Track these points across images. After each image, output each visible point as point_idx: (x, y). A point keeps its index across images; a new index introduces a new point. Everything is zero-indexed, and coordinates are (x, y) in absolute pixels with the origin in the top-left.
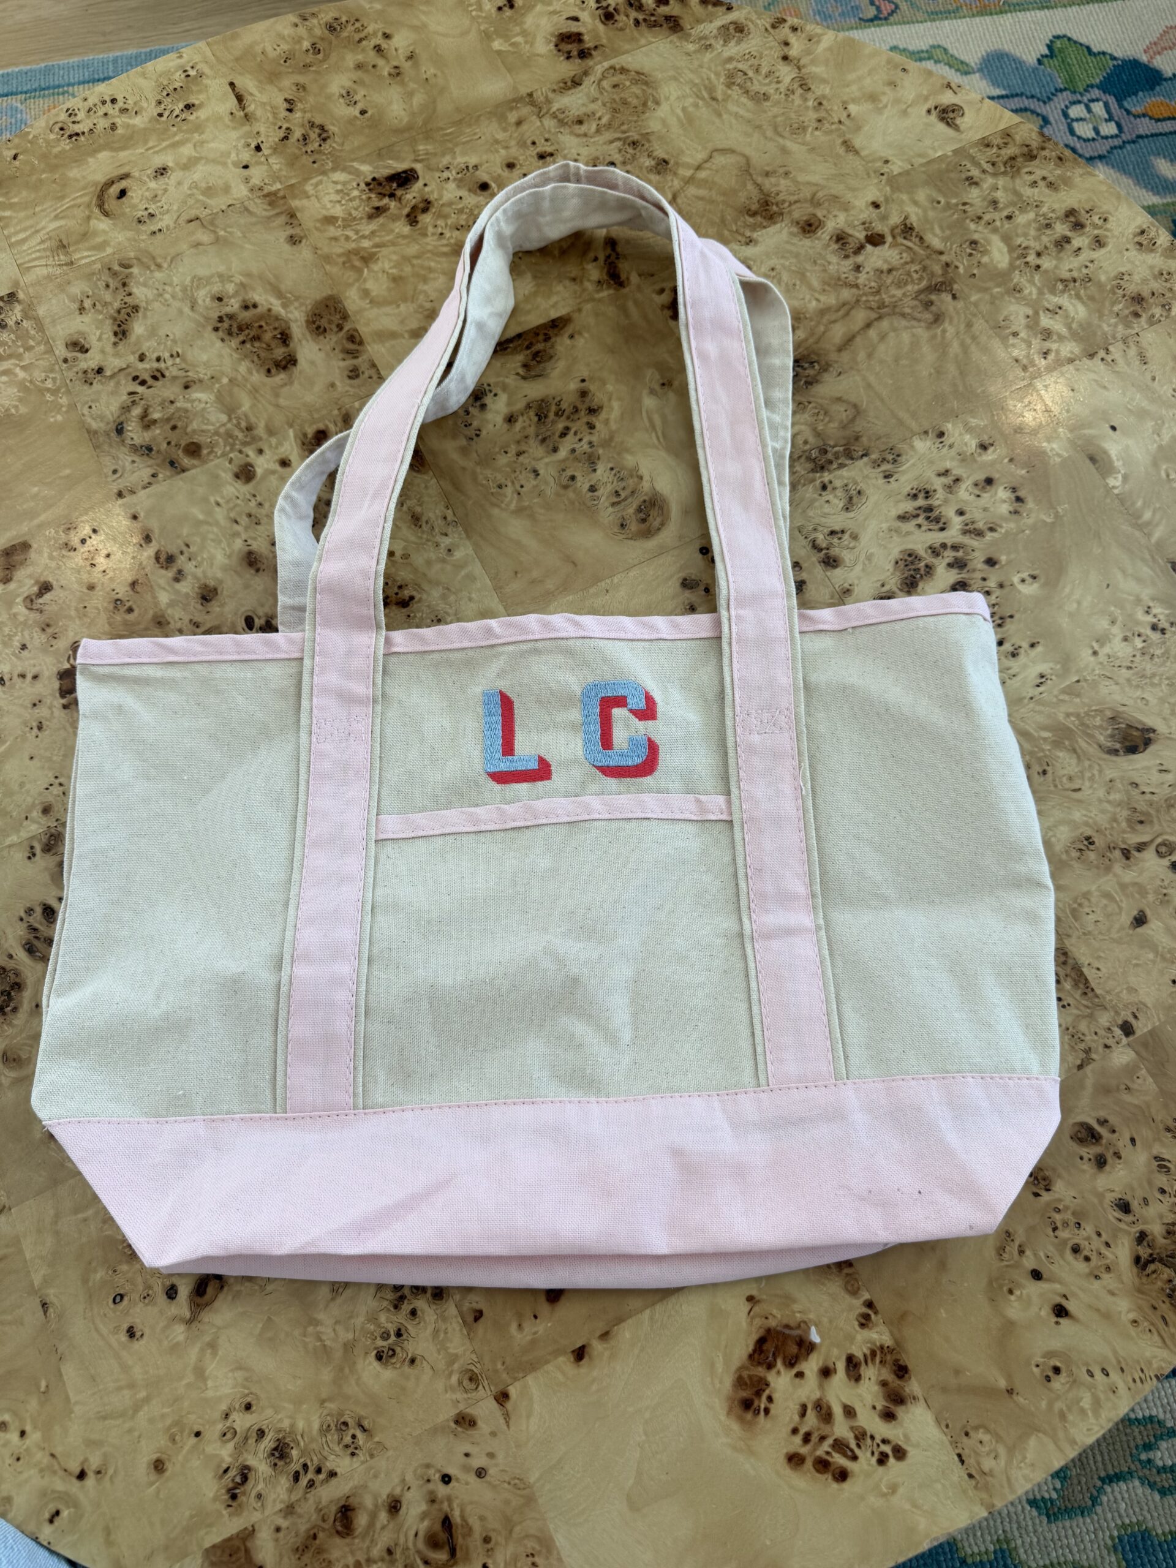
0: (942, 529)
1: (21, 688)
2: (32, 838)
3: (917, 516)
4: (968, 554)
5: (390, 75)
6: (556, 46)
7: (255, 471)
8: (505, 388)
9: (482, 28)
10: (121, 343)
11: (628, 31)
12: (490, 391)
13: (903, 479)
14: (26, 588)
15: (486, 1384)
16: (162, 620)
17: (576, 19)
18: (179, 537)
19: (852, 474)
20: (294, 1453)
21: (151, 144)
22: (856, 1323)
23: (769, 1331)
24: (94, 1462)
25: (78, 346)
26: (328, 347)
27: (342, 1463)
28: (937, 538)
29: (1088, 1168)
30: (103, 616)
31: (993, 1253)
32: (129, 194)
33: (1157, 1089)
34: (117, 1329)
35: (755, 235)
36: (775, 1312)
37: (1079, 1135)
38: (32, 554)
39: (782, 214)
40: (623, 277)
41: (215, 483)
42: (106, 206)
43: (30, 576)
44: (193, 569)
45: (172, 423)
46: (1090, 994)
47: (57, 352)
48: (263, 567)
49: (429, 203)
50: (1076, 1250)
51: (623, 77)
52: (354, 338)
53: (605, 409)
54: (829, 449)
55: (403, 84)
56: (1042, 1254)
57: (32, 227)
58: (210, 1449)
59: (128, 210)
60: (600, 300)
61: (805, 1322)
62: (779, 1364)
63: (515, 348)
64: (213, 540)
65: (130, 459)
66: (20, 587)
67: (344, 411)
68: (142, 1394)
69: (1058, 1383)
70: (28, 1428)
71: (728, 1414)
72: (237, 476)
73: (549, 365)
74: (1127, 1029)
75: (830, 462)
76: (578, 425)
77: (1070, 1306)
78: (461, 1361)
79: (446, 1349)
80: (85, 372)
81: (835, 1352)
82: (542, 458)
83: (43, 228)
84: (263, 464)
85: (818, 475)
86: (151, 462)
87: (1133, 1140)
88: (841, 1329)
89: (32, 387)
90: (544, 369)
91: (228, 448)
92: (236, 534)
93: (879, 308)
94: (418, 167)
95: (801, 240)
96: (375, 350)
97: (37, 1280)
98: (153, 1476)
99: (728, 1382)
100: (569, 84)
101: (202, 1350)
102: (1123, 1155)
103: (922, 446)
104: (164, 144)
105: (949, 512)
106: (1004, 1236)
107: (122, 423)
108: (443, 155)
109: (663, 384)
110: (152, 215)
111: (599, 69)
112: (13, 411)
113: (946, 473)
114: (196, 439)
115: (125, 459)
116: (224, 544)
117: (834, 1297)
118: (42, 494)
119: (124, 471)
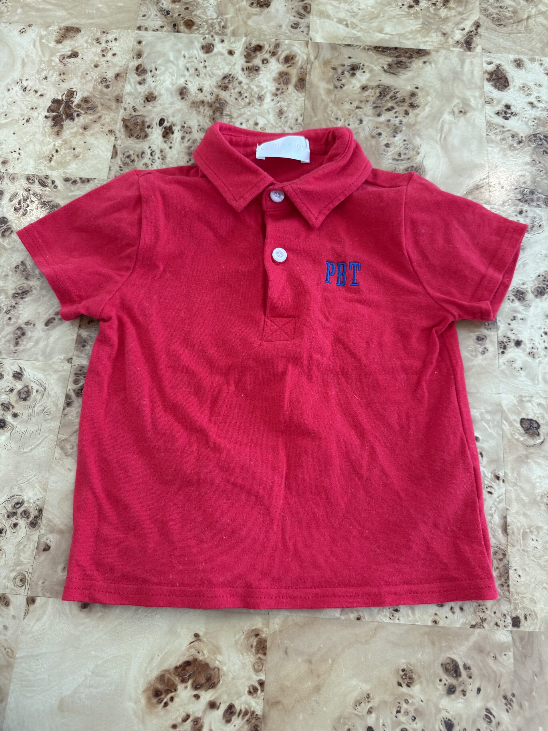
1: (31, 97)
7: (213, 49)
8: (371, 71)
12: (362, 69)
14: (66, 50)
15: (27, 588)
16: (120, 100)
18: (154, 62)
19: (542, 214)
22: (248, 689)
23: (195, 660)
26: (290, 6)
29: (441, 687)
30: (93, 83)
31: (352, 702)
33: (513, 669)
36: (205, 652)
37: (448, 666)
38: (79, 36)
40: (473, 45)
41: (190, 45)
43: (71, 46)
44: (151, 82)
45: (187, 6)
46: (505, 588)
48: (186, 98)
52: (307, 9)
53: (420, 108)
54: (536, 193)
56: (381, 721)
60: (452, 51)
61: (219, 669)
62: (190, 682)
63: (390, 54)
64: (170, 73)
65: (155, 13)
66: (62, 49)
67: (278, 42)
71: (144, 691)
72: (203, 47)
73: (403, 71)
74: (516, 622)
75: (532, 200)
76: (400, 109)
78: (23, 567)
79: (19, 556)
81: (225, 697)
82: (369, 116)
84: (219, 48)
85: (522, 204)
86: (165, 20)
87: (479, 690)
88: (236, 687)
90: (399, 72)
91: (207, 32)
92: (183, 76)
96: (313, 19)
99: (155, 673)
102: (468, 694)
106: (365, 696)
109: (461, 112)
114: (195, 20)
115: (153, 12)
116: (174, 78)
117: (244, 666)
118: (102, 9)
119: (149, 17)
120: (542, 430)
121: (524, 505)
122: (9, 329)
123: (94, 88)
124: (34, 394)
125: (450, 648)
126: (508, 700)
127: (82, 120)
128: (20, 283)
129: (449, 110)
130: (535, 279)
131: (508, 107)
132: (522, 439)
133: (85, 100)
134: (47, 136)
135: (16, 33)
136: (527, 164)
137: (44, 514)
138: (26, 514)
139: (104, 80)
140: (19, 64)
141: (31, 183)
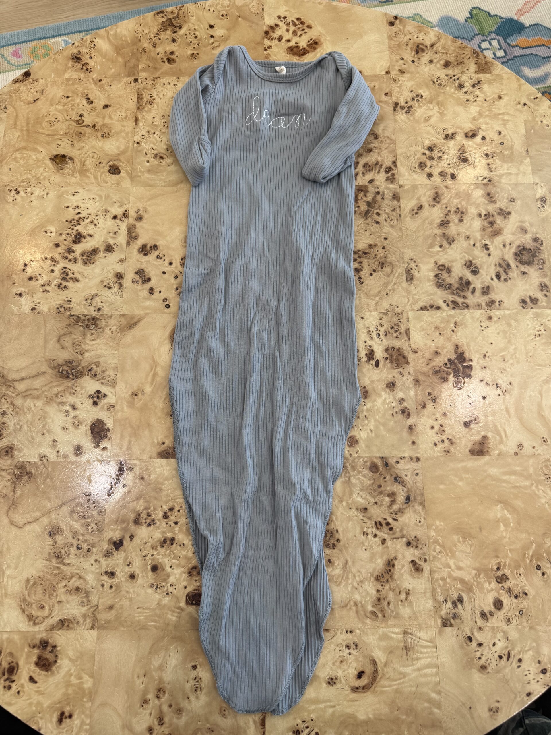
0: (65, 268)
1: (490, 378)
2: (498, 309)
3: (71, 278)
4: (64, 253)
5: (164, 692)
6: (56, 662)
9: (90, 704)
10: (392, 557)
11: (8, 651)
13: (64, 298)
14: (476, 429)
15: (391, 78)
16: (416, 382)
17: (32, 680)
18: (396, 422)
19: (83, 310)
20: (457, 84)
21: (331, 710)
22: (273, 48)
23: (299, 56)
24: (519, 107)
25: (416, 568)
27: (443, 76)
28: (71, 266)
29: (177, 54)
30: (443, 397)
32: (356, 673)
33: (140, 62)
34: (505, 135)
35: (37, 459)
37: (173, 62)
38: (469, 447)
39: (16, 466)
40: (117, 467)
41: (369, 444)
42: (373, 669)
43: (473, 434)
44: (394, 402)
45: (380, 490)
47: (428, 569)
48: (362, 389)
49: (189, 573)
50: (196, 37)
51: (33, 613)
54: (85, 326)
55: (161, 680)
56: (207, 40)
57: (421, 676)
58: (483, 95)
59: (360, 659)
61: (287, 54)
62: (301, 48)
64: (380, 412)
65: (407, 478)
66: (479, 431)
68: (500, 116)
69: (224, 13)
70: (539, 123)
72: (357, 442)
74: (136, 80)
75: (88, 320)
77: (208, 27)
78: (396, 85)
79: (400, 90)
80: (417, 547)
81: (283, 44)
83: (414, 670)
85: (97, 316)
86: (397, 471)
87: (158, 54)
88: (278, 48)
89: (448, 551)
91: (356, 460)
92: (368, 410)
93: (11, 386)
94: (183, 604)
95: (17, 445)
97: (528, 160)
98: (502, 96)
99: (318, 50)
100: (66, 624)
101: (478, 120)
102: (164, 52)
103: (44, 308)
104: (322, 706)
105: (57, 273)
107: (406, 503)
108: (165, 605)
109: (136, 395)
110: (348, 647)
111: (42, 627)
112: (461, 540)
113: (46, 291)
114: (370, 474)
115: (409, 480)
116: (375, 408)
117: (275, 55)
118: (457, 479)
119: (412, 473)
120: (108, 168)
121: (125, 130)
122: (444, 201)
123: (441, 391)
124: (416, 166)
125: (171, 69)
126: (144, 51)
127: (441, 360)
128: (448, 231)
129: (145, 396)
130: (96, 261)
131: (95, 403)
132: (121, 163)
133: (445, 380)
134: (465, 344)
135: (525, 444)
136: (87, 351)
137: (392, 109)
138: (402, 108)
139: (434, 400)
140: (512, 412)
141: (464, 303)
